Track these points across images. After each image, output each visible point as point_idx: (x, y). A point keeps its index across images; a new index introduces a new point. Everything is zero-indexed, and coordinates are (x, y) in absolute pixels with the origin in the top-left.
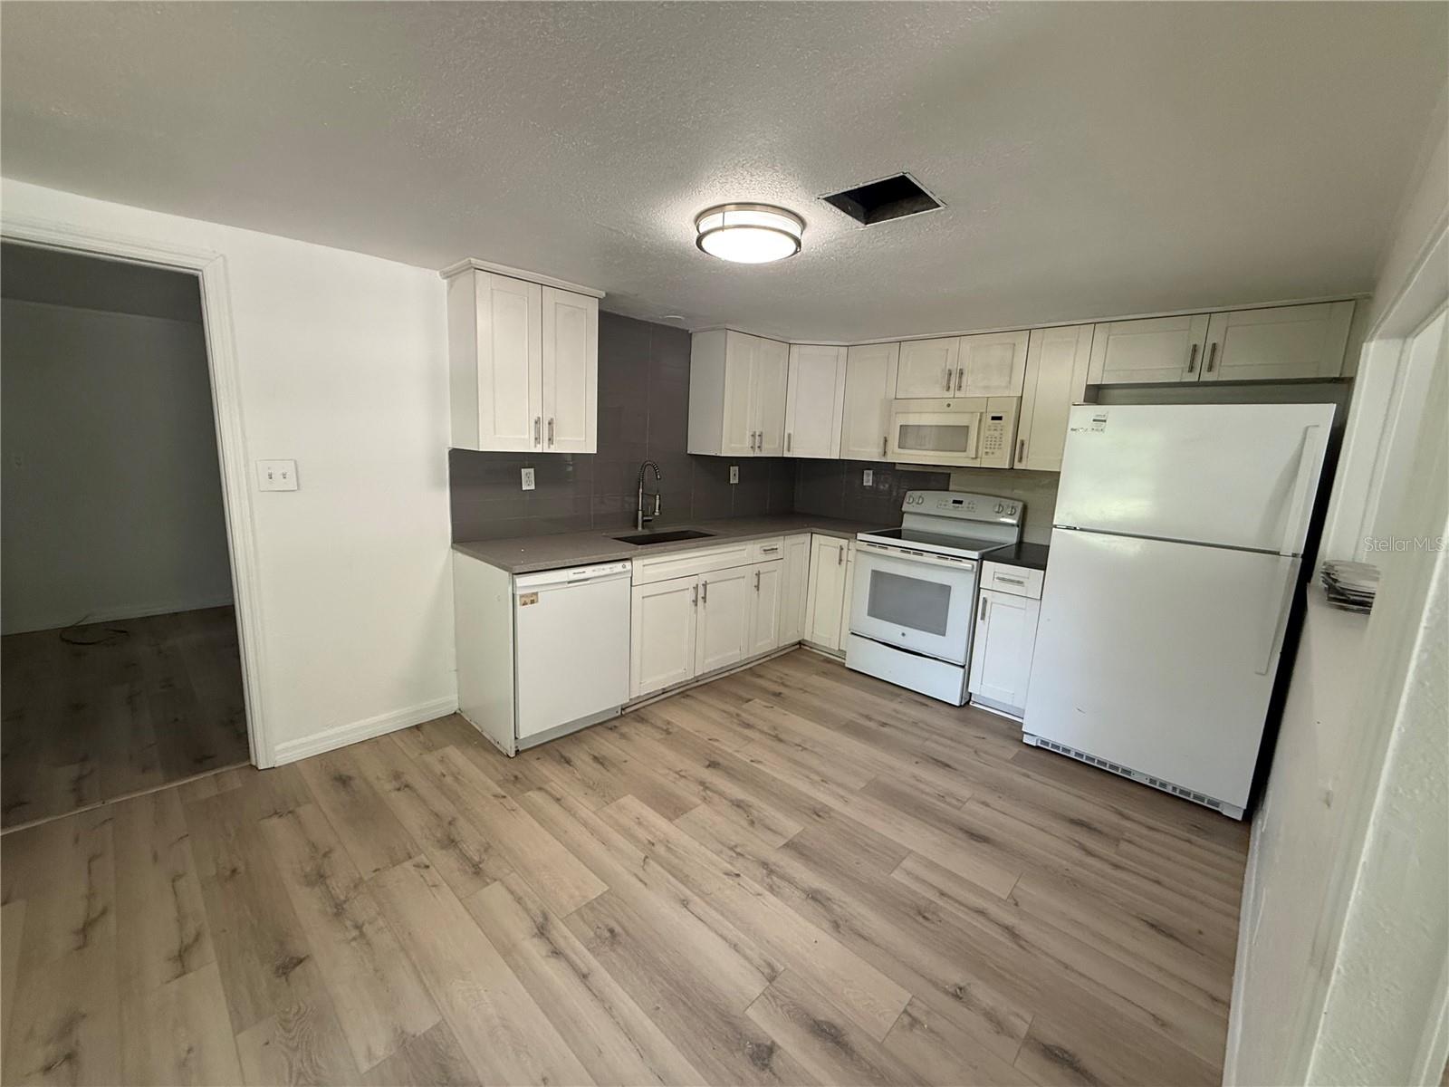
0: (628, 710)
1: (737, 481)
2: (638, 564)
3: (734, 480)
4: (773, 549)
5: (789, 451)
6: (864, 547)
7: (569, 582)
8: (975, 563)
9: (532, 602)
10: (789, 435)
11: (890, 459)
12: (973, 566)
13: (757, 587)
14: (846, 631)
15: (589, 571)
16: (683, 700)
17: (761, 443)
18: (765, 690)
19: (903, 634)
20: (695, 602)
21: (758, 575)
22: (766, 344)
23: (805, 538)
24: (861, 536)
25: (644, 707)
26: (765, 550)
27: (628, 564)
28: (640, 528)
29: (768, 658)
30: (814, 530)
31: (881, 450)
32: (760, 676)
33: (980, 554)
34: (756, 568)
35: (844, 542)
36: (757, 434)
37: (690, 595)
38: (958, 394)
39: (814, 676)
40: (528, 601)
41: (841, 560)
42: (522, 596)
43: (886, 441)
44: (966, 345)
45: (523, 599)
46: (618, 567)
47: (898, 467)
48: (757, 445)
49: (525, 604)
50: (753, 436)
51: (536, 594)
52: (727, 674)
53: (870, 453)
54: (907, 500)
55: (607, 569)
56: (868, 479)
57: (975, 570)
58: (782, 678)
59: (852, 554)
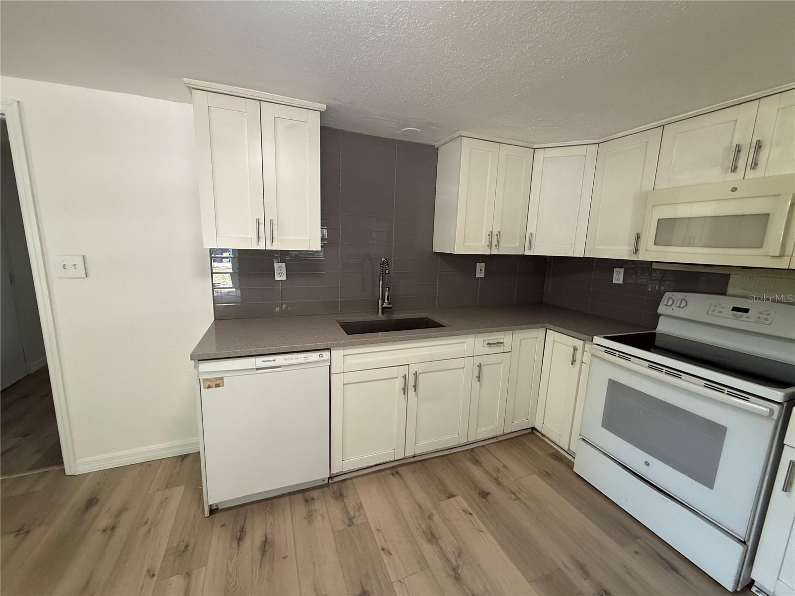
0: (336, 479)
1: (483, 275)
2: (337, 354)
3: (480, 274)
4: (498, 343)
5: (530, 249)
6: (601, 352)
7: (257, 369)
8: (776, 408)
9: (217, 386)
10: (531, 235)
11: (642, 256)
12: (772, 411)
13: (479, 378)
14: (576, 436)
15: (280, 360)
16: (391, 477)
17: (498, 241)
18: (474, 484)
19: (647, 464)
20: (405, 390)
21: (480, 366)
22: (506, 150)
23: (539, 333)
24: (597, 339)
25: (351, 478)
26: (488, 344)
27: (326, 354)
28: (380, 314)
29: (495, 440)
30: (548, 326)
31: (632, 248)
32: (477, 462)
33: (786, 396)
34: (478, 360)
35: (579, 343)
36: (495, 233)
37: (399, 383)
38: (750, 174)
39: (535, 476)
40: (213, 384)
41: (574, 361)
42: (205, 380)
43: (638, 237)
44: (770, 108)
45: (207, 384)
46: (314, 356)
47: (654, 266)
48: (494, 243)
49: (209, 387)
50: (491, 235)
51: (222, 378)
52: (447, 452)
53: (620, 251)
54: (664, 301)
55: (301, 358)
56: (618, 277)
57: (775, 417)
58: (498, 471)
59: (587, 357)
